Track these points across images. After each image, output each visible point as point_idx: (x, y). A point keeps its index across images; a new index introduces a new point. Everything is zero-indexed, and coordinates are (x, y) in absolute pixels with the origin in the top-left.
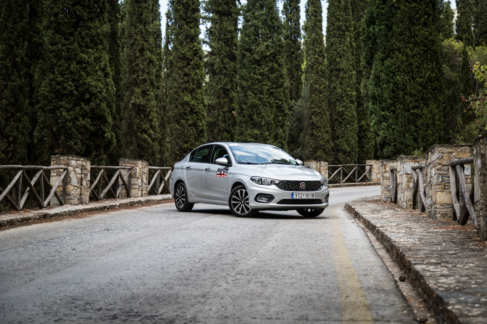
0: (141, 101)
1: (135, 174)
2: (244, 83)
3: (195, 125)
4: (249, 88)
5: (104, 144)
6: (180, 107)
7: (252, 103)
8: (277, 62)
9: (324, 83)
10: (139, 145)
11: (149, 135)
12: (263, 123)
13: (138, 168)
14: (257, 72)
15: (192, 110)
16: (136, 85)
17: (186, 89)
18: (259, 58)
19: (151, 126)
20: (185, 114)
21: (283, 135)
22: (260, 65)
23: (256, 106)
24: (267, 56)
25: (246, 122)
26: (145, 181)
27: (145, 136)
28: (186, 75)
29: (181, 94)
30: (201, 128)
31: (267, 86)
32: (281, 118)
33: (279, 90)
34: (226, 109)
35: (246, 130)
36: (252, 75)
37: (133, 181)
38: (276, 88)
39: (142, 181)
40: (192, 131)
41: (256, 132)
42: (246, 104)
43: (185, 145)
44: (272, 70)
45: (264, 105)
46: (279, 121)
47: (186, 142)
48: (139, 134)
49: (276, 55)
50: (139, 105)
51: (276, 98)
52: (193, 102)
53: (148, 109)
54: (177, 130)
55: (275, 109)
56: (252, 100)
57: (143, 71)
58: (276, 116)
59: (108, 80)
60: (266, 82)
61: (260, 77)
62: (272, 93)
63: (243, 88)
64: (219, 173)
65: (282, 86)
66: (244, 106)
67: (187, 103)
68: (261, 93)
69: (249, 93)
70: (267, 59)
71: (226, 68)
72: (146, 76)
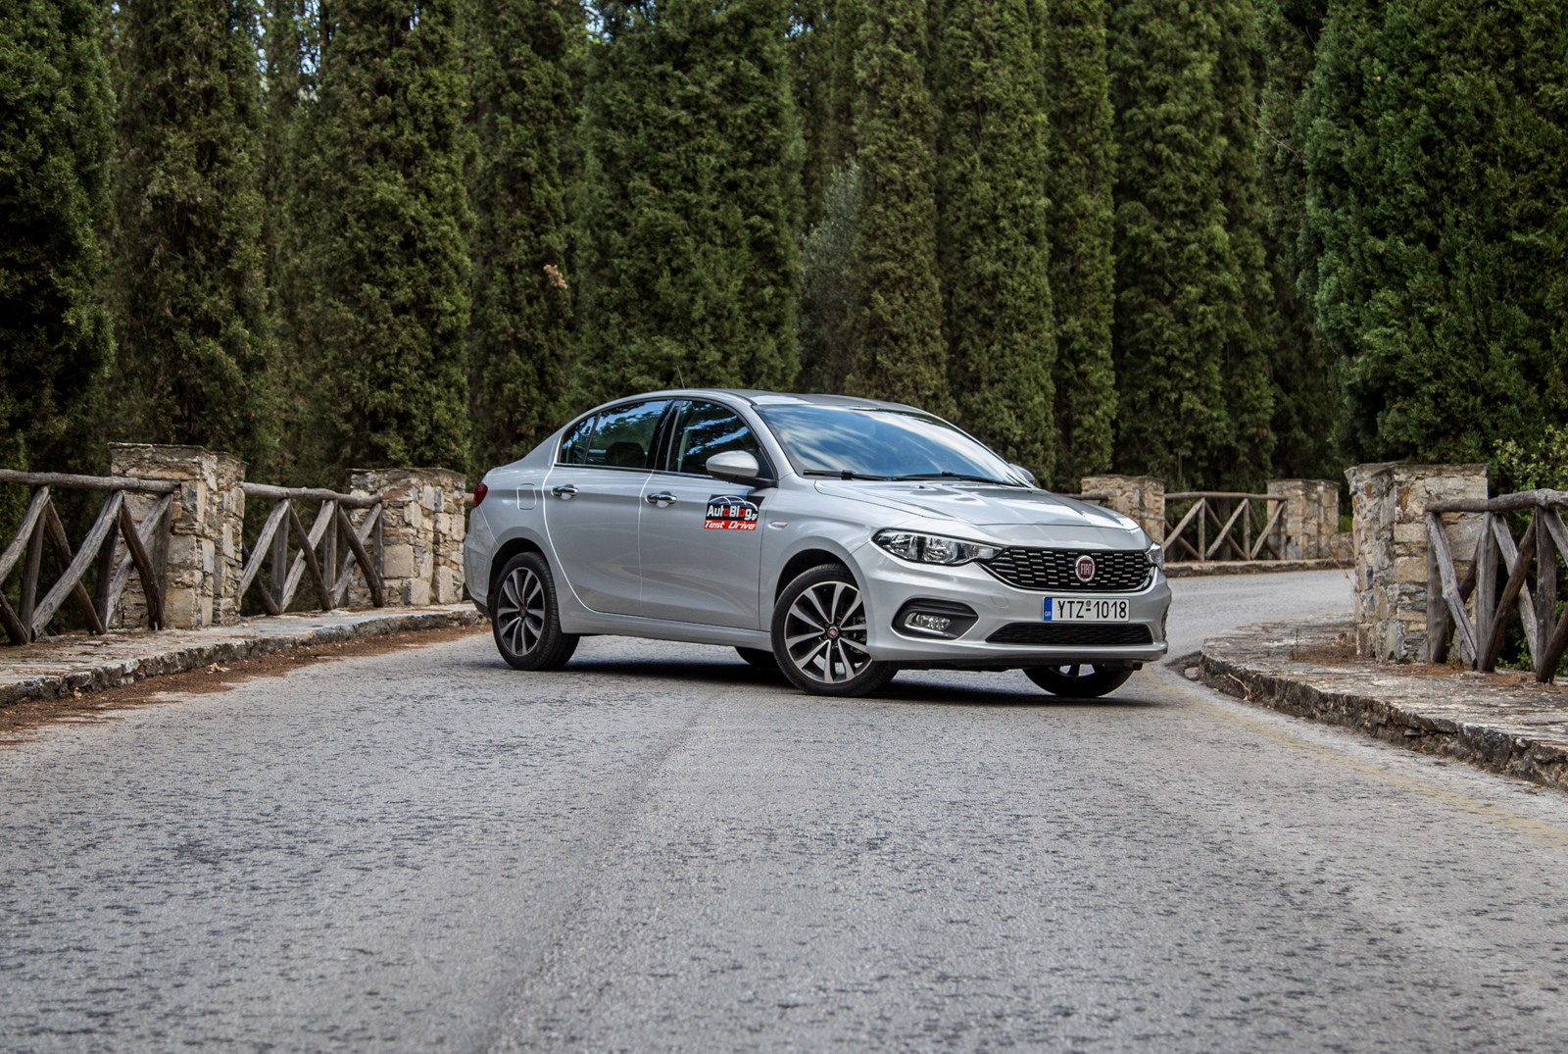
0: (194, 188)
1: (189, 515)
2: (617, 140)
3: (422, 308)
4: (638, 163)
5: (57, 364)
6: (355, 228)
7: (651, 225)
8: (754, 55)
9: (921, 158)
10: (179, 388)
11: (230, 346)
12: (698, 311)
13: (201, 490)
14: (675, 93)
15: (408, 243)
16: (173, 114)
17: (384, 148)
18: (682, 36)
19: (240, 306)
20: (379, 257)
21: (778, 362)
22: (684, 65)
23: (667, 238)
24: (713, 29)
25: (622, 307)
26: (230, 549)
27: (213, 347)
28: (382, 87)
29: (362, 171)
30: (446, 323)
31: (713, 153)
32: (769, 291)
33: (763, 172)
34: (519, 253)
35: (626, 340)
36: (650, 105)
37: (178, 549)
38: (750, 165)
39: (219, 551)
40: (411, 334)
41: (668, 346)
42: (623, 227)
43: (380, 396)
44: (735, 91)
45: (702, 236)
46: (762, 306)
47: (385, 383)
48: (182, 336)
49: (750, 25)
50: (186, 208)
51: (751, 208)
52: (414, 208)
53: (227, 227)
54: (343, 326)
55: (745, 252)
56: (650, 211)
57: (206, 57)
58: (750, 281)
59: (81, 44)
60: (710, 137)
61: (685, 118)
62: (733, 186)
63: (609, 158)
64: (720, 512)
65: (773, 155)
66: (616, 237)
67: (390, 212)
68: (691, 182)
69: (638, 181)
70: (717, 41)
71: (518, 85)
72: (216, 78)
